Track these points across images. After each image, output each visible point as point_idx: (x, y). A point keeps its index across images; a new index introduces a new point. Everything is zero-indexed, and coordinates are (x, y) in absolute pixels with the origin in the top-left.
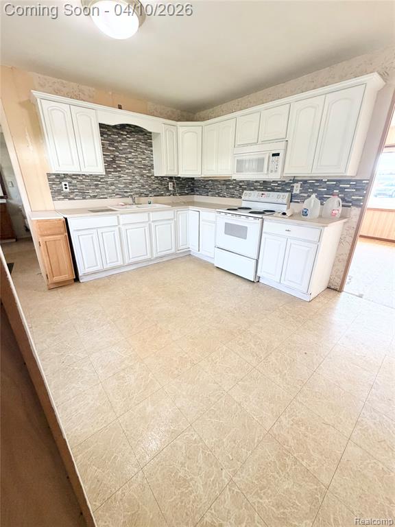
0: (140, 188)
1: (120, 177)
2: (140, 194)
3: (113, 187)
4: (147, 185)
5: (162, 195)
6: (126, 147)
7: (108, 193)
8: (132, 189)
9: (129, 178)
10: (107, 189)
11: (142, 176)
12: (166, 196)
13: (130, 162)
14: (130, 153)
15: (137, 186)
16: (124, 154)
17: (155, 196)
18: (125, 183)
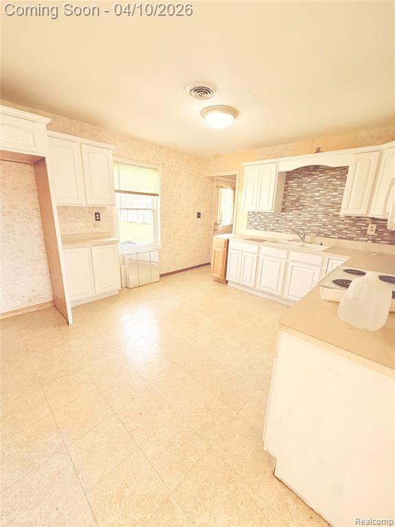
0: (320, 227)
1: (299, 215)
2: (319, 234)
3: (291, 224)
4: (330, 224)
5: (351, 239)
6: (315, 186)
7: (285, 228)
8: (310, 227)
9: (310, 216)
10: (285, 224)
11: (327, 214)
12: (358, 240)
13: (316, 200)
14: (318, 191)
15: (316, 224)
16: (310, 193)
17: (338, 238)
18: (303, 221)
